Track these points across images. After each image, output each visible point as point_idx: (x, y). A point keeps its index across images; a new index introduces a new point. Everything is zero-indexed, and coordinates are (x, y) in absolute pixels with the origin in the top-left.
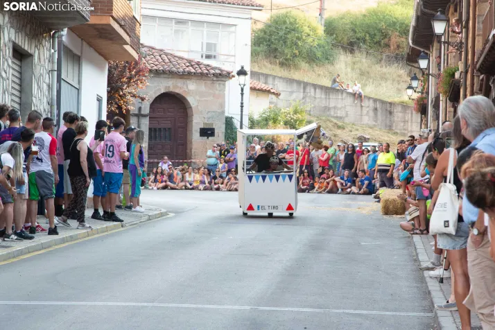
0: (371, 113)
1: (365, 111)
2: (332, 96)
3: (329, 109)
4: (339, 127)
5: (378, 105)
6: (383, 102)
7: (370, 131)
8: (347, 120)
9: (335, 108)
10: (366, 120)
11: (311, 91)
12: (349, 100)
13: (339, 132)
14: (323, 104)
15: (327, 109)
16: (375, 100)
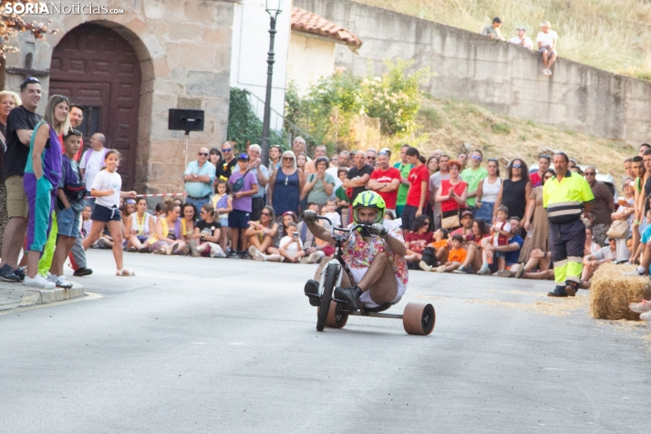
0: (573, 100)
1: (557, 95)
2: (484, 55)
3: (474, 85)
4: (496, 129)
5: (590, 81)
6: (600, 74)
7: (569, 140)
8: (515, 113)
9: (488, 82)
10: (560, 114)
11: (433, 41)
12: (524, 67)
13: (495, 139)
14: (462, 71)
15: (469, 84)
16: (583, 69)
